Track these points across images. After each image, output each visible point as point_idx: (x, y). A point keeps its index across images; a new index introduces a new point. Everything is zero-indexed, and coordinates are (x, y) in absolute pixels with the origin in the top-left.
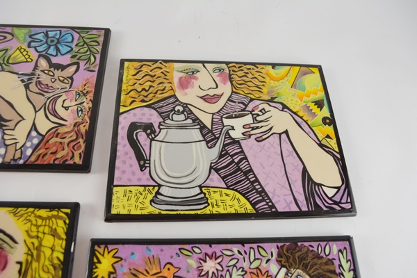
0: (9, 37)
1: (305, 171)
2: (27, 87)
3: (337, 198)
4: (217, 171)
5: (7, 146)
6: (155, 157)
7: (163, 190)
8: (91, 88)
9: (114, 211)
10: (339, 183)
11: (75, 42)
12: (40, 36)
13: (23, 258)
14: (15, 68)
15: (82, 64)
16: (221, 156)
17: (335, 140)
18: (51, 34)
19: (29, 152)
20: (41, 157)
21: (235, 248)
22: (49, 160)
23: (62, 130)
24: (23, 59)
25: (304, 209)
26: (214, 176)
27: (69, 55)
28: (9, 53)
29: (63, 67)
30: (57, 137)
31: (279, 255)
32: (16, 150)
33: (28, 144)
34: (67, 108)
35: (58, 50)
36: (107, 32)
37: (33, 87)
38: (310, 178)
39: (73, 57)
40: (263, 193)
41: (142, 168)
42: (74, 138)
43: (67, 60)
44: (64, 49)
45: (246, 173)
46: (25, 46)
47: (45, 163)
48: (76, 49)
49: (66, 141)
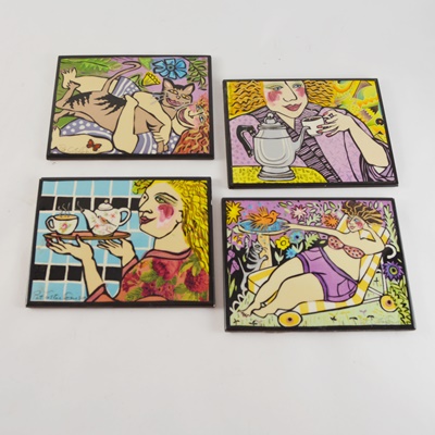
0: (138, 65)
1: (362, 156)
2: (161, 102)
3: (384, 174)
4: (300, 156)
5: (157, 143)
6: (257, 148)
7: (264, 169)
8: (206, 102)
9: (235, 182)
10: (386, 164)
11: (188, 68)
12: (161, 64)
13: (183, 209)
14: (149, 89)
15: (196, 84)
16: (302, 147)
17: (385, 135)
18: (168, 62)
19: (173, 146)
20: (181, 149)
21: (315, 203)
22: (186, 151)
23: (191, 132)
24: (152, 82)
25: (361, 180)
26: (298, 159)
27: (185, 78)
28: (142, 78)
29: (183, 88)
30: (189, 136)
31: (344, 207)
32: (164, 145)
33: (171, 141)
34: (192, 117)
35: (176, 74)
36: (209, 57)
37: (165, 102)
38: (365, 161)
39: (189, 79)
40: (332, 170)
41: (250, 155)
42: (201, 137)
43: (183, 82)
44: (181, 74)
45: (320, 158)
46: (151, 72)
47: (185, 153)
48: (189, 73)
49: (196, 138)
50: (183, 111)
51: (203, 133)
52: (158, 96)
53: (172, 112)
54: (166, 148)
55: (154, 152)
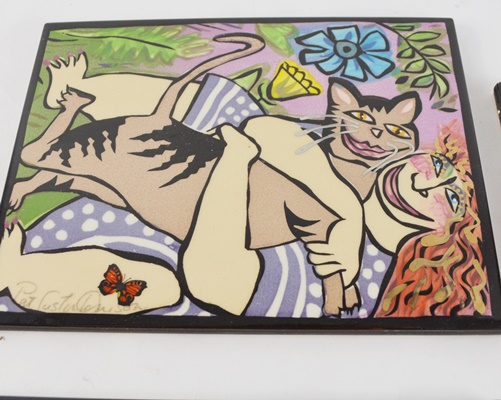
0: (256, 44)
2: (326, 147)
5: (322, 278)
8: (458, 146)
11: (394, 50)
12: (319, 40)
14: (288, 108)
15: (424, 95)
18: (339, 35)
19: (373, 291)
20: (402, 302)
22: (422, 307)
23: (427, 241)
24: (297, 89)
27: (391, 78)
28: (267, 77)
29: (389, 105)
30: (422, 255)
32: (345, 288)
33: (367, 274)
34: (424, 193)
35: (364, 67)
36: (449, 23)
37: (337, 146)
39: (401, 81)
42: (459, 257)
43: (387, 88)
44: (377, 66)
46: (294, 61)
47: (415, 314)
48: (401, 65)
49: (445, 264)
50: (394, 174)
51: (463, 245)
52: (318, 129)
53: (363, 178)
54: (351, 300)
55: (314, 312)
